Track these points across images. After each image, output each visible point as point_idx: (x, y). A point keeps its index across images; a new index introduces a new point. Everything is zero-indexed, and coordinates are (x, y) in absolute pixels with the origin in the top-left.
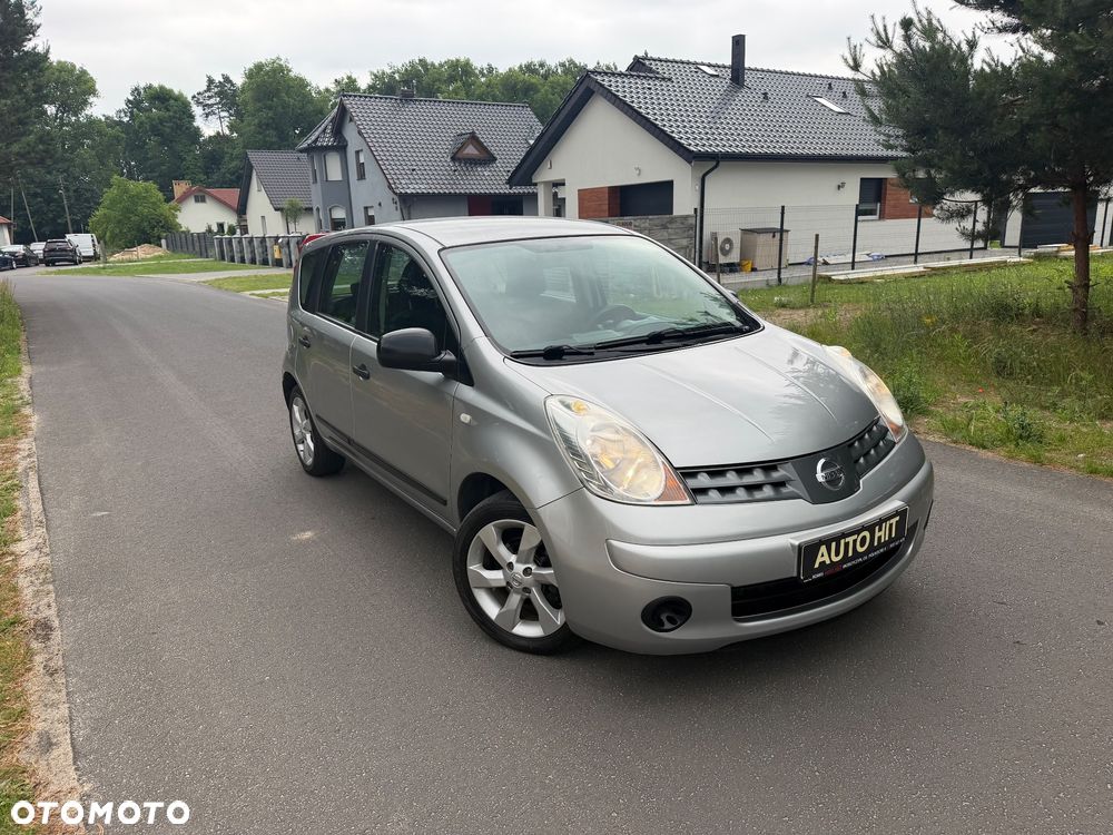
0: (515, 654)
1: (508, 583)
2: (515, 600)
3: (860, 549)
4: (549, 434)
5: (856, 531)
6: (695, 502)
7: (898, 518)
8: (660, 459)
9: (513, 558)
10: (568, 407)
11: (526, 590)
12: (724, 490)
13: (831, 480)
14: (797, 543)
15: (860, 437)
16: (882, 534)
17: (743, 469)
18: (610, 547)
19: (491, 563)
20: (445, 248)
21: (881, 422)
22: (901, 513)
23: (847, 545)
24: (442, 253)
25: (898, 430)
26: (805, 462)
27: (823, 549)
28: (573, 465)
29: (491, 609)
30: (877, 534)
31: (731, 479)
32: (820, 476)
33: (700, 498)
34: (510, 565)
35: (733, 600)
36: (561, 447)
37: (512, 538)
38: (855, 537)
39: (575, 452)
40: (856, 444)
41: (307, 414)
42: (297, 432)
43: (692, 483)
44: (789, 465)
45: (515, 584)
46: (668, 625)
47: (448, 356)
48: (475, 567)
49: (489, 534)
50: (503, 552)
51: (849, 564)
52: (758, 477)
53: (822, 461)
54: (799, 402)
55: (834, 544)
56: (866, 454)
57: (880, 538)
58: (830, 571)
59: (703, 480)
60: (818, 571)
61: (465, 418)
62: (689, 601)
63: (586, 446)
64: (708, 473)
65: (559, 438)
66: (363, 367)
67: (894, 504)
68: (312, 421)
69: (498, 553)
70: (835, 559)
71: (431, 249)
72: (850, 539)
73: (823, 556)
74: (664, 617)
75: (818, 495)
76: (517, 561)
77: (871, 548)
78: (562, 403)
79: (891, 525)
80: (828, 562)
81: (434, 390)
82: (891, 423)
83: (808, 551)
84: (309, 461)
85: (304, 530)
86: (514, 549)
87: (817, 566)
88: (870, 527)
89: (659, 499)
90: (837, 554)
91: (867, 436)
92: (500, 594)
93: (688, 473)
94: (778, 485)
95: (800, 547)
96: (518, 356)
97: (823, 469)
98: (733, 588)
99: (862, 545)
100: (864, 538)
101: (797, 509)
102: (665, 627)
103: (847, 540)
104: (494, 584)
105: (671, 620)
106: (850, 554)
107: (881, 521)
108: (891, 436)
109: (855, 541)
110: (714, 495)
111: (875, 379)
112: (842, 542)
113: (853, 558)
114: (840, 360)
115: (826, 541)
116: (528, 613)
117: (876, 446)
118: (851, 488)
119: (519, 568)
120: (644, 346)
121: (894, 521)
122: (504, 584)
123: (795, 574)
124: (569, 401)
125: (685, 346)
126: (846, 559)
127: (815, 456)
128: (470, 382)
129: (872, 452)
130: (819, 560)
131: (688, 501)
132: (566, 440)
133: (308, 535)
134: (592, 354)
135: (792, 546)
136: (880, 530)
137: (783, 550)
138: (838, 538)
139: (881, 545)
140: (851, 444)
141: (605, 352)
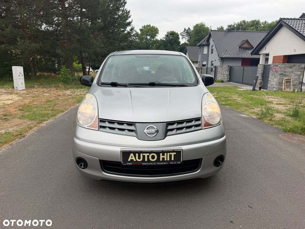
5: (148, 152)
6: (98, 130)
7: (175, 154)
8: (97, 115)
12: (111, 128)
15: (180, 122)
16: (166, 157)
17: (120, 123)
22: (180, 152)
23: (144, 156)
30: (162, 157)
31: (115, 125)
32: (145, 131)
33: (101, 129)
35: (101, 164)
38: (148, 154)
43: (102, 124)
44: (136, 125)
51: (146, 164)
52: (124, 126)
53: (150, 126)
55: (137, 154)
56: (178, 129)
58: (136, 164)
59: (106, 124)
60: (130, 162)
62: (86, 159)
70: (138, 160)
73: (131, 157)
77: (158, 161)
79: (171, 155)
80: (135, 160)
87: (129, 160)
88: (157, 153)
89: (89, 126)
91: (185, 123)
94: (131, 131)
97: (148, 128)
98: (100, 160)
99: (152, 158)
100: (154, 156)
102: (82, 167)
106: (146, 160)
107: (163, 152)
109: (148, 156)
110: (107, 129)
112: (141, 154)
113: (146, 162)
115: (133, 153)
118: (161, 138)
121: (173, 154)
129: (184, 129)
137: (117, 152)
138: (139, 152)
139: (164, 161)
140: (170, 123)
141: (131, 86)
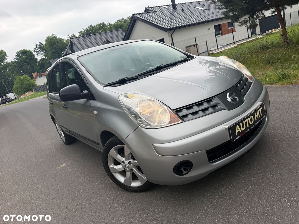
0: (133, 194)
1: (124, 169)
2: (128, 174)
3: (251, 123)
4: (123, 110)
5: (248, 117)
6: (183, 121)
7: (261, 108)
8: (166, 108)
9: (123, 159)
10: (128, 97)
11: (131, 170)
12: (194, 114)
13: (234, 100)
14: (227, 127)
15: (239, 83)
16: (257, 116)
17: (199, 104)
18: (155, 147)
19: (117, 163)
20: (80, 56)
21: (244, 77)
22: (262, 106)
23: (246, 123)
24: (78, 58)
25: (251, 78)
26: (222, 96)
27: (238, 127)
28: (133, 119)
29: (121, 179)
30: (256, 116)
31: (196, 109)
32: (229, 100)
33: (185, 119)
34: (123, 162)
35: (207, 155)
36: (128, 113)
37: (121, 152)
38: (248, 119)
39: (133, 113)
40: (239, 85)
43: (181, 114)
44: (216, 98)
45: (127, 168)
46: (185, 172)
47: (85, 92)
48: (112, 166)
49: (113, 152)
50: (120, 158)
51: (248, 130)
52: (205, 105)
53: (228, 94)
54: (213, 77)
55: (241, 124)
56: (243, 88)
57: (257, 117)
58: (243, 134)
59: (185, 112)
60: (238, 136)
61: (95, 112)
62: (190, 160)
63: (137, 110)
64: (186, 108)
65: (127, 110)
66: (65, 105)
67: (258, 103)
68: (61, 128)
69: (118, 159)
70: (243, 129)
71: (75, 58)
72: (247, 120)
73: (238, 130)
74: (182, 169)
75: (230, 107)
76: (126, 160)
77: (255, 122)
78: (125, 96)
79: (260, 111)
80: (240, 131)
81: (85, 105)
82: (248, 76)
83: (232, 129)
84: (65, 140)
85: (62, 164)
86: (123, 156)
87: (237, 134)
88: (253, 114)
89: (169, 123)
90: (243, 127)
91: (241, 82)
92: (123, 173)
93: (178, 110)
94: (214, 107)
95: (228, 128)
96: (110, 85)
97: (229, 96)
98: (206, 151)
99: (251, 122)
100: (251, 119)
101: (224, 114)
102: (184, 173)
103: (246, 121)
104: (120, 170)
105: (185, 170)
106: (248, 126)
107: (256, 111)
108: (249, 80)
110: (190, 116)
111: (238, 63)
112: (244, 122)
114: (224, 60)
115: (238, 123)
116: (134, 177)
117: (245, 85)
118: (241, 102)
119: (127, 162)
120: (155, 72)
121: (260, 110)
122: (123, 169)
123: (229, 139)
124: (128, 95)
125: (169, 69)
126: (247, 128)
127: (225, 93)
128: (94, 99)
129: (245, 87)
130: (237, 131)
131: (181, 121)
132: (129, 109)
133: (64, 165)
134: (137, 79)
135: (226, 128)
136: (256, 114)
137: (222, 131)
138: (242, 121)
139: (258, 120)
140: (236, 85)
141: (141, 77)
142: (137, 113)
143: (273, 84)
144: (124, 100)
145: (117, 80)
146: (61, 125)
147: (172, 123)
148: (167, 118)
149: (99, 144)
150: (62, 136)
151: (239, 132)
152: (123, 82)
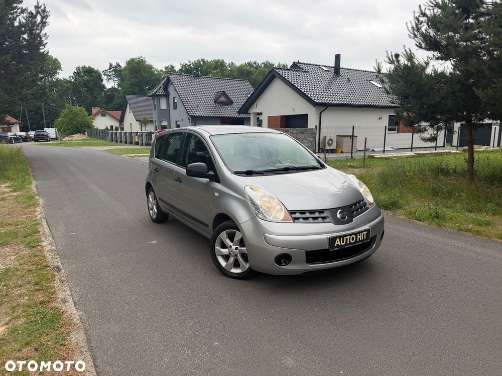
0: (231, 279)
1: (230, 253)
2: (232, 259)
3: (352, 242)
4: (245, 198)
5: (351, 235)
6: (294, 222)
7: (367, 232)
8: (283, 207)
9: (231, 244)
10: (253, 189)
11: (236, 255)
12: (305, 219)
13: (343, 218)
15: (355, 204)
16: (360, 237)
17: (312, 212)
18: (265, 236)
19: (224, 246)
20: (212, 135)
21: (364, 201)
22: (368, 230)
23: (347, 239)
24: (211, 137)
25: (371, 204)
26: (333, 211)
27: (338, 240)
28: (253, 209)
29: (223, 263)
30: (358, 237)
31: (308, 215)
32: (339, 216)
33: (296, 221)
34: (231, 246)
35: (306, 255)
36: (249, 202)
37: (231, 237)
39: (254, 204)
40: (353, 206)
41: (155, 198)
42: (150, 205)
43: (294, 216)
44: (328, 211)
45: (232, 253)
46: (284, 264)
47: (211, 173)
48: (217, 248)
49: (223, 235)
50: (228, 242)
51: (348, 246)
52: (317, 215)
53: (340, 210)
55: (342, 238)
56: (357, 210)
57: (359, 238)
58: (341, 248)
59: (298, 215)
60: (336, 247)
61: (217, 194)
62: (291, 254)
63: (258, 202)
64: (300, 213)
65: (249, 200)
66: (179, 178)
67: (367, 227)
68: (157, 201)
69: (226, 242)
70: (342, 244)
71: (207, 136)
72: (348, 237)
73: (338, 242)
74: (282, 261)
75: (337, 222)
76: (233, 245)
77: (356, 241)
78: (251, 188)
79: (364, 234)
80: (340, 245)
81: (206, 185)
82: (368, 201)
83: (332, 240)
84: (154, 217)
85: (153, 241)
86: (232, 241)
87: (336, 245)
88: (356, 234)
89: (282, 220)
90: (343, 242)
91: (358, 204)
92: (226, 257)
93: (292, 212)
94: (324, 218)
95: (329, 238)
96: (237, 173)
97: (340, 213)
98: (306, 252)
99: (353, 240)
100: (353, 237)
101: (329, 226)
104: (224, 254)
105: (285, 262)
106: (348, 243)
107: (360, 232)
108: (368, 205)
109: (350, 238)
110: (301, 220)
111: (364, 186)
112: (345, 238)
113: (349, 244)
114: (352, 179)
115: (339, 237)
116: (236, 264)
117: (361, 208)
118: (350, 220)
119: (234, 247)
120: (282, 172)
121: (365, 233)
122: (228, 253)
123: (327, 248)
124: (253, 187)
125: (297, 172)
126: (346, 244)
127: (337, 209)
128: (219, 182)
129: (359, 210)
130: (336, 243)
131: (292, 222)
132: (251, 200)
133: (154, 242)
134: (263, 173)
135: (327, 238)
136: (359, 235)
137: (324, 239)
138: (343, 236)
139: (360, 241)
140: (351, 206)
141: (267, 173)
142: (258, 205)
143: (420, 221)
144: (248, 191)
145: (245, 170)
146: (159, 198)
147: (284, 221)
148: (282, 215)
149: (208, 226)
150: (151, 212)
151: (338, 245)
152: (249, 173)
